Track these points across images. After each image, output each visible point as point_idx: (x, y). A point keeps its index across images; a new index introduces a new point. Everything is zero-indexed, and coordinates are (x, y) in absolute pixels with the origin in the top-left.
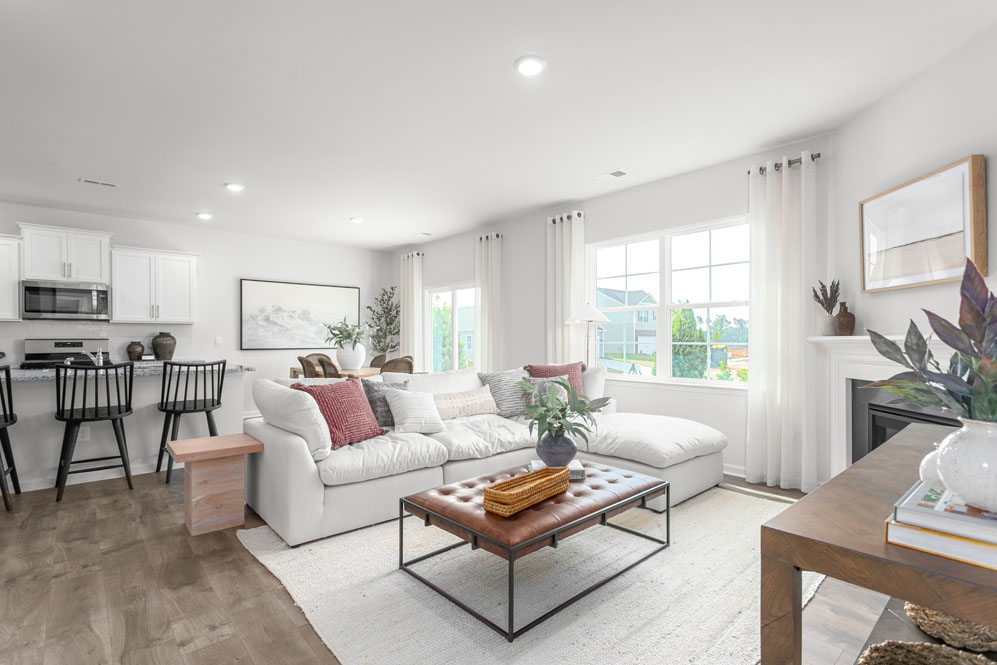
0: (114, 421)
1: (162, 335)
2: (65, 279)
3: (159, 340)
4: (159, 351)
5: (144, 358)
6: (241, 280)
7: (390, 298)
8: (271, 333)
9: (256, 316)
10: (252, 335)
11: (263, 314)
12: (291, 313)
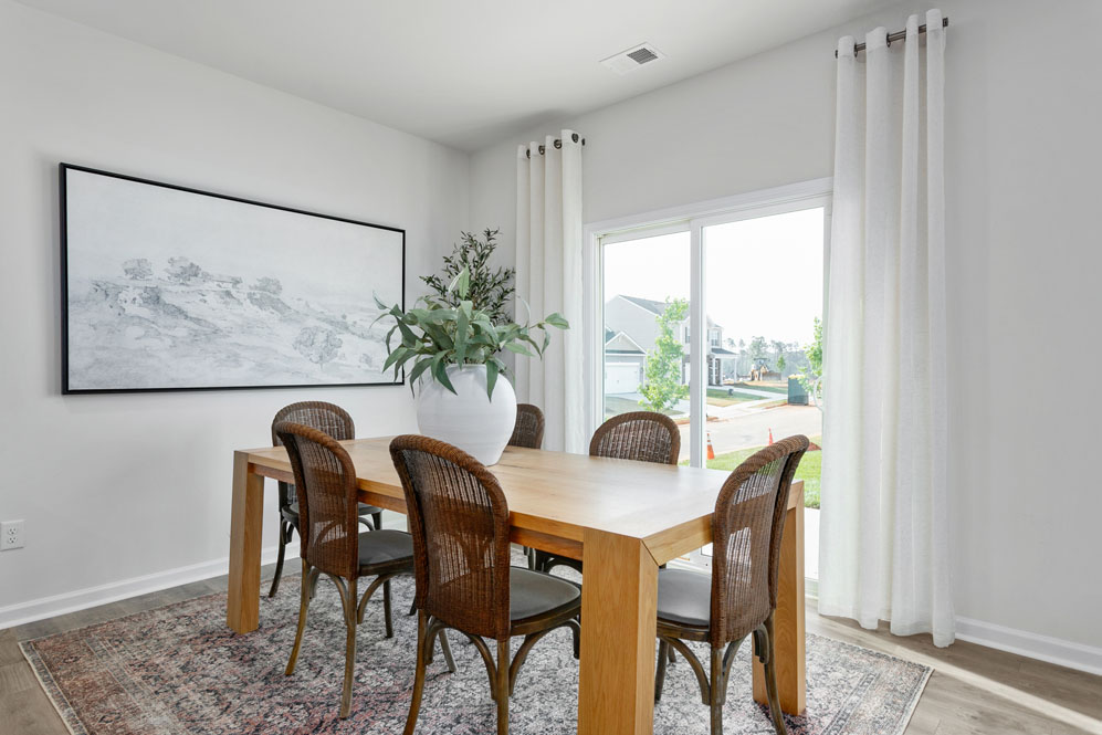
6: (63, 169)
7: (482, 258)
8: (168, 342)
9: (119, 289)
10: (104, 348)
11: (142, 283)
12: (229, 287)
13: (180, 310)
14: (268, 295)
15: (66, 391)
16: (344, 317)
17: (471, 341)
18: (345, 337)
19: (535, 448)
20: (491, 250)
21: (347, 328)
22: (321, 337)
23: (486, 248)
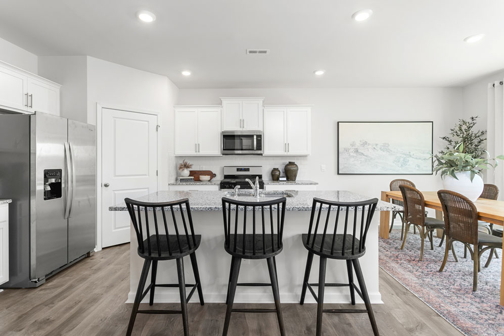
0: (268, 260)
1: (291, 163)
2: (241, 129)
3: (289, 167)
4: (289, 175)
5: (280, 179)
6: (338, 123)
7: (469, 128)
8: (360, 162)
9: (349, 149)
10: (346, 164)
11: (354, 147)
12: (375, 146)
13: (362, 154)
14: (385, 147)
15: (338, 174)
16: (410, 153)
17: (464, 165)
18: (410, 159)
19: (494, 199)
20: (474, 124)
21: (411, 156)
22: (402, 159)
23: (471, 124)
